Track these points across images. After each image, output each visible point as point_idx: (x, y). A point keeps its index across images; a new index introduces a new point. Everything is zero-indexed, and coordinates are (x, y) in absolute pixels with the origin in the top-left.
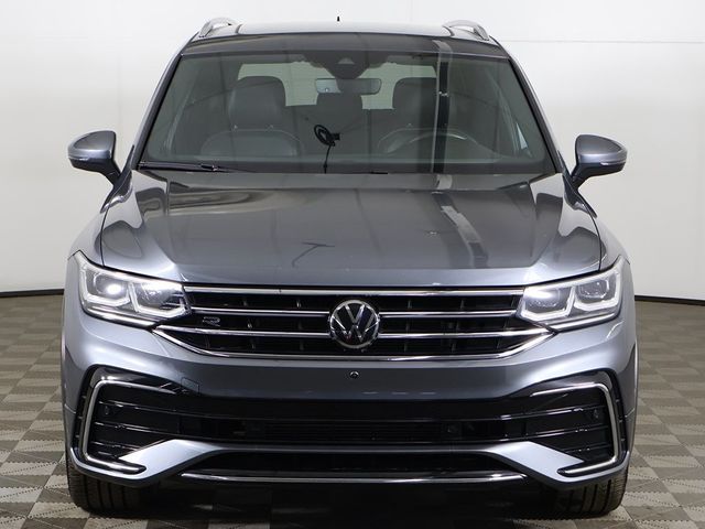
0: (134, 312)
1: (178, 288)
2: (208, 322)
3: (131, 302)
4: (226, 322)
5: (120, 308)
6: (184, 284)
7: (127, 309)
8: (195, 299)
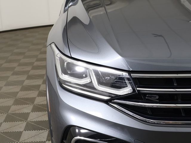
0: (94, 88)
1: (125, 75)
2: (150, 98)
3: (92, 82)
4: (163, 98)
5: (84, 85)
6: (129, 72)
7: (89, 86)
8: (138, 82)
